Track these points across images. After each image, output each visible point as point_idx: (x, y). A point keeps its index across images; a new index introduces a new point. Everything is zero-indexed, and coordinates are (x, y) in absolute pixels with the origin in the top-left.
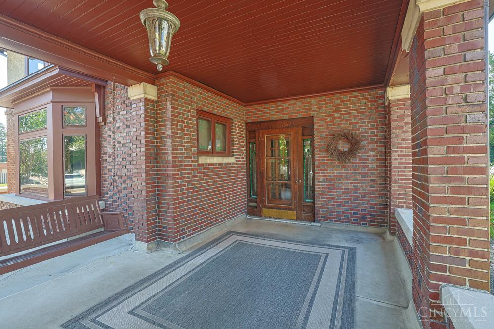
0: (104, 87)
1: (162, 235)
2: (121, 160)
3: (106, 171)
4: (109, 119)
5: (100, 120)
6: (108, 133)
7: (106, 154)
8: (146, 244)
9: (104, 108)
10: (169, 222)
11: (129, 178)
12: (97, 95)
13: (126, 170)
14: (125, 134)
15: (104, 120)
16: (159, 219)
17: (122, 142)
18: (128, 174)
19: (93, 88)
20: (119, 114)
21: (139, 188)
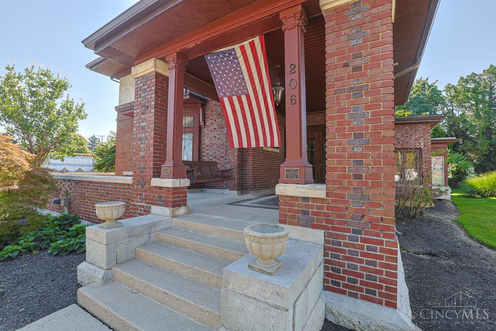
0: (205, 105)
1: (243, 188)
2: (216, 147)
3: (204, 154)
4: (208, 124)
5: (202, 124)
6: (207, 132)
7: (204, 144)
8: (237, 191)
9: (205, 117)
10: (249, 180)
11: (222, 157)
12: (201, 109)
13: (220, 153)
14: (220, 132)
15: (205, 124)
16: (242, 179)
17: (218, 137)
18: (221, 155)
19: (200, 105)
20: (215, 121)
21: (233, 161)
